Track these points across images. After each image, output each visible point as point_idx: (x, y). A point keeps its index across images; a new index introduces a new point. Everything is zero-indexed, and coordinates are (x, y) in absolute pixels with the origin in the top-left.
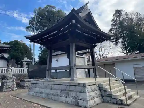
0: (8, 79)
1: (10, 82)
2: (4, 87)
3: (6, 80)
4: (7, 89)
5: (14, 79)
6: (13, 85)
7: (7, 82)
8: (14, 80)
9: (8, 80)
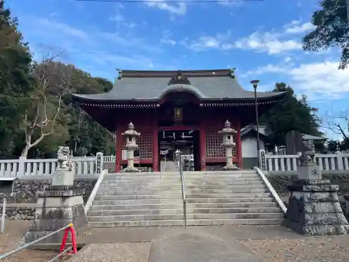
0: (313, 192)
1: (321, 201)
2: (307, 216)
3: (309, 195)
4: (317, 224)
5: (334, 191)
6: (335, 212)
7: (311, 200)
8: (336, 197)
9: (316, 194)
